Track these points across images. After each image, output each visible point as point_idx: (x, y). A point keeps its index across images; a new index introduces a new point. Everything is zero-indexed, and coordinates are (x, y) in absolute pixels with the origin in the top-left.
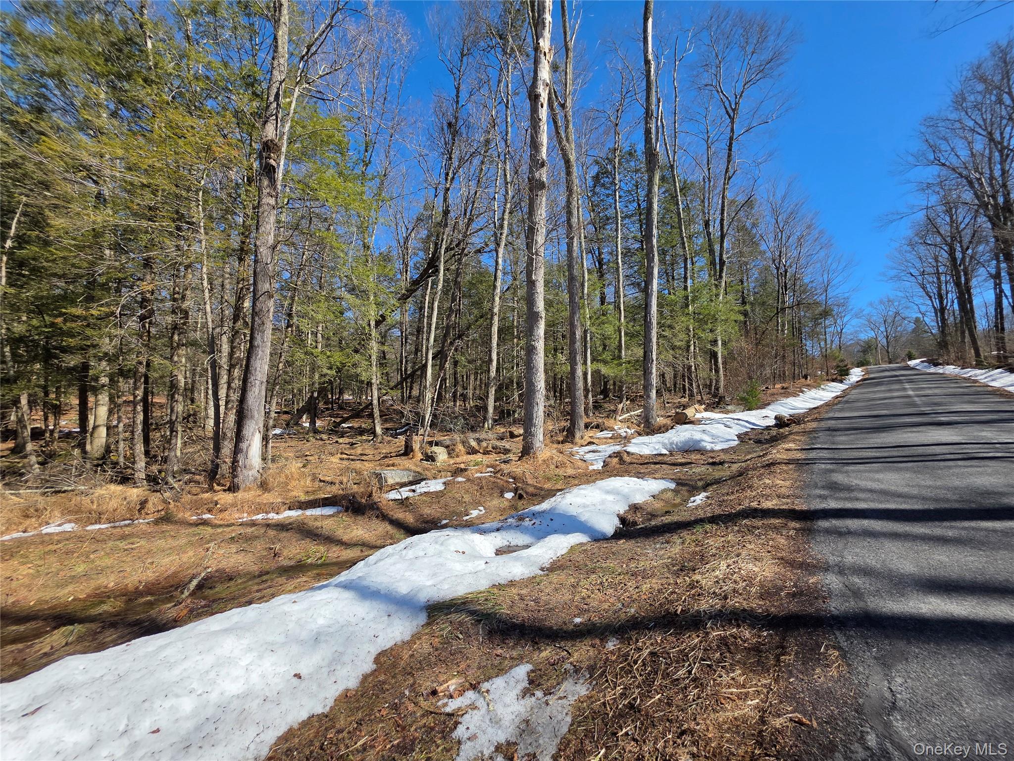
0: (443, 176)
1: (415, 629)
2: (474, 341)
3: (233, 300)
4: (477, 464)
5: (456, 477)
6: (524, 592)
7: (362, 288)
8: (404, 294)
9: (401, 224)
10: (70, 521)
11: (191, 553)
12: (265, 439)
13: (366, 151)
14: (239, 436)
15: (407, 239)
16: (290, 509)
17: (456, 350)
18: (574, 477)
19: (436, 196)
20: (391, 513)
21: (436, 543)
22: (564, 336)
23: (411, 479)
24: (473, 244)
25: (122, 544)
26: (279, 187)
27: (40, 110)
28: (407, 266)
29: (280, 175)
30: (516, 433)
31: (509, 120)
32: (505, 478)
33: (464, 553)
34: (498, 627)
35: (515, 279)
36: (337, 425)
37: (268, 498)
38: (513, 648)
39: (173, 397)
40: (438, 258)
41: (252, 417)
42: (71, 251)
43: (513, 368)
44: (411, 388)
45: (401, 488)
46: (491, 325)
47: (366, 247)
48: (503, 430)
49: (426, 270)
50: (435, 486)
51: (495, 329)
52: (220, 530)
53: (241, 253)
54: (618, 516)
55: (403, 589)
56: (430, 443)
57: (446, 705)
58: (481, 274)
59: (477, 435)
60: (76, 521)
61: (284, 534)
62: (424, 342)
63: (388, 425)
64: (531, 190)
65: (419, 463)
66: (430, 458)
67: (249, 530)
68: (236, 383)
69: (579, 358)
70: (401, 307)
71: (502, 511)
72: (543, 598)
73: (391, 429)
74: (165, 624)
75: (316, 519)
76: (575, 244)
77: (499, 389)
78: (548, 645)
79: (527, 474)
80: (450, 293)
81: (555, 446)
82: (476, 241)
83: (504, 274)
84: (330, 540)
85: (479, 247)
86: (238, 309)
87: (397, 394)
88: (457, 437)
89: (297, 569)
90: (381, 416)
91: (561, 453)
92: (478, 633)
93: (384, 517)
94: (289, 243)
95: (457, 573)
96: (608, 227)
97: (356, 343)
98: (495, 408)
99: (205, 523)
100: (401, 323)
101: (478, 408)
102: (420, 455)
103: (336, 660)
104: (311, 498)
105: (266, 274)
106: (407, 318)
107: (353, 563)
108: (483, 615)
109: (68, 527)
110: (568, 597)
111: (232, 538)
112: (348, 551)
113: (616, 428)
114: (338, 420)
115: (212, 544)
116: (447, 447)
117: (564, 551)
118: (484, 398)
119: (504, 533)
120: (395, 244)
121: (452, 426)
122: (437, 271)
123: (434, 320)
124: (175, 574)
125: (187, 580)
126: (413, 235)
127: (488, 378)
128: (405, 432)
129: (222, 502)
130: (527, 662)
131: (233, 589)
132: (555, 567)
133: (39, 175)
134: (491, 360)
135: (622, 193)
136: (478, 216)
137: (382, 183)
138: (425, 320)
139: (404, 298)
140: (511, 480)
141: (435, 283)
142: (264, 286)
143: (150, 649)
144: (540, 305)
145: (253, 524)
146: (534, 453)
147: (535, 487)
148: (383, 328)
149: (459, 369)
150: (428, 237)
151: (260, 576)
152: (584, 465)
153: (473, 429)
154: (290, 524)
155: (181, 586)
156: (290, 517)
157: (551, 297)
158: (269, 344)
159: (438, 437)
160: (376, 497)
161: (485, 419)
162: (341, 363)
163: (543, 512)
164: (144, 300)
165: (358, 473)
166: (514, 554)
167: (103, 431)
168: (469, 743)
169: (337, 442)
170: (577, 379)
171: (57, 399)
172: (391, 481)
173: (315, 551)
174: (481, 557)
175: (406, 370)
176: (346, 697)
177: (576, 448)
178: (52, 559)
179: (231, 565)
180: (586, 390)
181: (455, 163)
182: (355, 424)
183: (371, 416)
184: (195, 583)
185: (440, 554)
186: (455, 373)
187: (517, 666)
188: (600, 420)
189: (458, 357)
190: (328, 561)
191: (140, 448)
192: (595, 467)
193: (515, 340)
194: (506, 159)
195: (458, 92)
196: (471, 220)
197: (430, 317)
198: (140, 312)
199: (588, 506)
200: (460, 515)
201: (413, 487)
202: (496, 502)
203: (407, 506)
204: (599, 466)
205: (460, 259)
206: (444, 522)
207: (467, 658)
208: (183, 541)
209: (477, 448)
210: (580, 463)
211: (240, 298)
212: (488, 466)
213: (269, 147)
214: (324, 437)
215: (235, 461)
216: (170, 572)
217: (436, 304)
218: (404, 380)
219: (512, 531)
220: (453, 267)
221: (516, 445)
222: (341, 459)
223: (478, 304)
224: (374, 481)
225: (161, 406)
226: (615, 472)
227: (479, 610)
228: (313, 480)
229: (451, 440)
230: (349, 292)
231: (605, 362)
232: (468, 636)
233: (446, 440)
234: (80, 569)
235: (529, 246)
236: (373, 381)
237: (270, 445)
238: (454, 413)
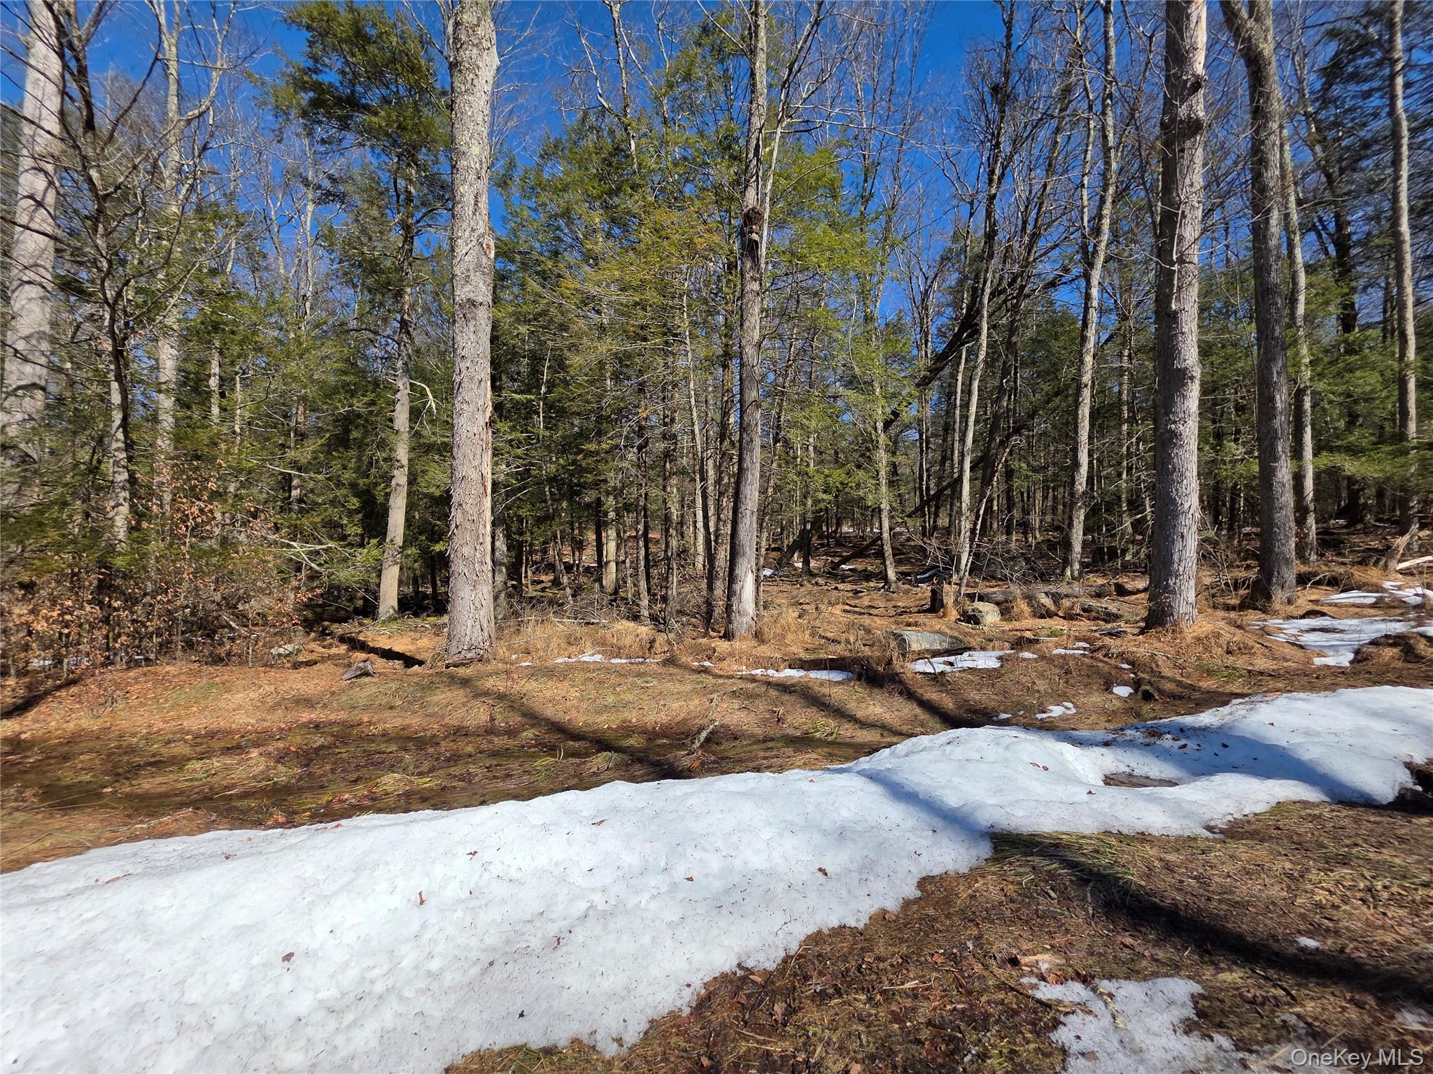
0: (985, 178)
1: (974, 863)
2: (1045, 433)
3: (718, 417)
4: (1053, 634)
5: (1021, 650)
6: (1172, 857)
7: (867, 378)
8: (925, 377)
9: (917, 272)
10: (599, 652)
11: (696, 702)
12: (757, 581)
13: (866, 181)
14: (732, 578)
15: (925, 294)
16: (790, 667)
17: (1011, 453)
18: (1273, 675)
19: (971, 214)
20: (920, 691)
21: (998, 744)
22: (1240, 409)
23: (945, 645)
24: (1039, 275)
25: (639, 682)
26: (763, 266)
27: (556, 254)
28: (927, 334)
29: (763, 251)
30: (1129, 587)
31: (1111, 34)
32: (1113, 662)
33: (1046, 769)
34: (1123, 901)
35: (1124, 318)
36: (836, 566)
37: (764, 650)
38: (1156, 944)
39: (667, 531)
40: (979, 312)
41: (744, 554)
42: (584, 387)
43: (1119, 475)
44: (936, 515)
45: (933, 657)
46: (1077, 404)
47: (868, 319)
48: (1100, 581)
49: (957, 336)
50: (986, 660)
51: (1085, 411)
52: (721, 681)
53: (725, 359)
54: (1408, 765)
55: (952, 800)
56: (971, 597)
57: (1035, 987)
58: (1054, 322)
59: (1052, 588)
60: (603, 653)
61: (786, 697)
62: (956, 445)
63: (903, 568)
64: (1168, 144)
65: (953, 625)
66: (973, 619)
67: (751, 686)
68: (727, 514)
69: (1283, 447)
70: (920, 398)
71: (1111, 715)
72: (1216, 879)
73: (909, 574)
74: (681, 771)
75: (822, 685)
76: (1273, 222)
77: (1093, 513)
78: (1236, 964)
79: (1161, 659)
80: (999, 364)
81: (1221, 613)
82: (1047, 268)
83: (1102, 311)
84: (840, 713)
85: (1051, 277)
86: (724, 425)
87: (915, 524)
88: (1016, 590)
89: (803, 742)
90: (894, 555)
91: (1240, 627)
92: (1084, 899)
93: (909, 694)
94: (776, 335)
95: (1037, 798)
96: (1364, 164)
97: (856, 455)
98: (1085, 544)
99: (706, 671)
100: (920, 421)
101: (1052, 546)
102: (954, 612)
103: (867, 868)
104: (813, 657)
105: (753, 378)
106: (929, 412)
107: (872, 750)
108: (1091, 872)
109: (598, 658)
110: (1277, 892)
111: (734, 692)
112: (865, 732)
113: (1387, 585)
114: (837, 560)
115: (715, 696)
116: (998, 604)
117: (1260, 808)
118: (1063, 529)
119: (1119, 751)
120: (907, 305)
121: (1007, 572)
122: (976, 332)
123: (973, 409)
124: (684, 721)
125: (695, 729)
126: (935, 285)
127: (1072, 494)
128: (930, 578)
129: (718, 649)
130: (1189, 977)
131: (739, 750)
132: (1236, 831)
133: (559, 319)
134: (1076, 465)
135: (1414, 76)
136: (1049, 225)
137: (889, 221)
138: (958, 412)
139: (924, 383)
140: (1126, 666)
141: (972, 353)
142: (752, 395)
143: (678, 793)
144: (1190, 355)
145: (753, 679)
146: (1175, 624)
147: (1179, 683)
148: (893, 431)
149: (1016, 483)
150: (961, 282)
151: (764, 741)
152: (1299, 654)
153: (1044, 577)
154: (793, 685)
155: (691, 735)
156: (791, 677)
157: (1210, 337)
158: (758, 465)
159: (983, 588)
160: (897, 664)
161: (1066, 562)
162: (841, 483)
163: (1205, 729)
164: (641, 428)
165: (868, 631)
166: (1147, 790)
167: (613, 566)
168: (1082, 1061)
169: (836, 588)
170: (1277, 488)
171: (581, 534)
172: (915, 647)
173: (825, 725)
174: (1079, 782)
175: (928, 488)
176: (881, 917)
177: (1273, 622)
178: (591, 686)
179: (735, 721)
180: (1301, 512)
181: (1006, 147)
182: (858, 565)
183: (880, 554)
184: (704, 734)
185: (1006, 761)
186: (1009, 491)
187: (1166, 975)
188: (1342, 570)
189: (1015, 465)
190: (839, 740)
191: (643, 585)
192: (1330, 661)
193: (1125, 427)
194: (1105, 107)
195: (1009, 29)
196: (1035, 237)
197: (966, 406)
198: (638, 442)
199: (1318, 734)
200: (1030, 709)
201: (951, 659)
202: (1096, 698)
203: (943, 685)
204: (1344, 659)
205: (1016, 306)
206: (1004, 716)
207: (1067, 931)
208: (689, 687)
209: (1053, 608)
210: (1288, 651)
211: (725, 414)
212: (1078, 639)
213: (752, 218)
214: (821, 581)
215: (729, 608)
216: (679, 718)
217: (976, 384)
218: (924, 503)
219: (1137, 752)
220: (1004, 321)
221: (1135, 608)
222: (845, 611)
223: (1052, 372)
224: (893, 644)
225: (657, 542)
226: (1390, 676)
227: (1083, 864)
228: (813, 635)
229: (1003, 593)
230: (845, 386)
231: (1354, 451)
232: (1065, 898)
233: (996, 591)
234: (611, 699)
235: (1163, 252)
236: (883, 506)
237: (762, 588)
238: (1008, 552)
